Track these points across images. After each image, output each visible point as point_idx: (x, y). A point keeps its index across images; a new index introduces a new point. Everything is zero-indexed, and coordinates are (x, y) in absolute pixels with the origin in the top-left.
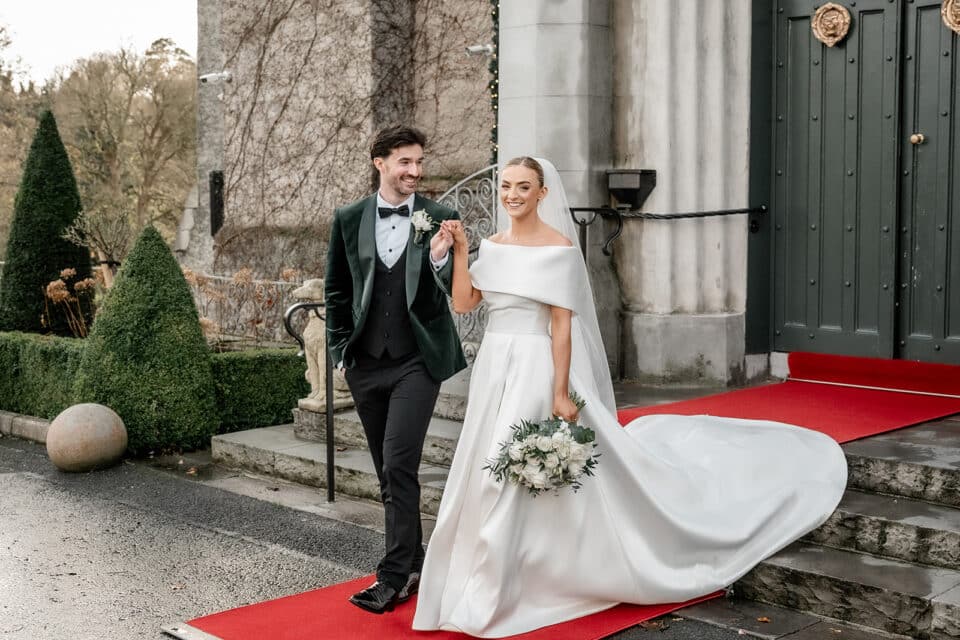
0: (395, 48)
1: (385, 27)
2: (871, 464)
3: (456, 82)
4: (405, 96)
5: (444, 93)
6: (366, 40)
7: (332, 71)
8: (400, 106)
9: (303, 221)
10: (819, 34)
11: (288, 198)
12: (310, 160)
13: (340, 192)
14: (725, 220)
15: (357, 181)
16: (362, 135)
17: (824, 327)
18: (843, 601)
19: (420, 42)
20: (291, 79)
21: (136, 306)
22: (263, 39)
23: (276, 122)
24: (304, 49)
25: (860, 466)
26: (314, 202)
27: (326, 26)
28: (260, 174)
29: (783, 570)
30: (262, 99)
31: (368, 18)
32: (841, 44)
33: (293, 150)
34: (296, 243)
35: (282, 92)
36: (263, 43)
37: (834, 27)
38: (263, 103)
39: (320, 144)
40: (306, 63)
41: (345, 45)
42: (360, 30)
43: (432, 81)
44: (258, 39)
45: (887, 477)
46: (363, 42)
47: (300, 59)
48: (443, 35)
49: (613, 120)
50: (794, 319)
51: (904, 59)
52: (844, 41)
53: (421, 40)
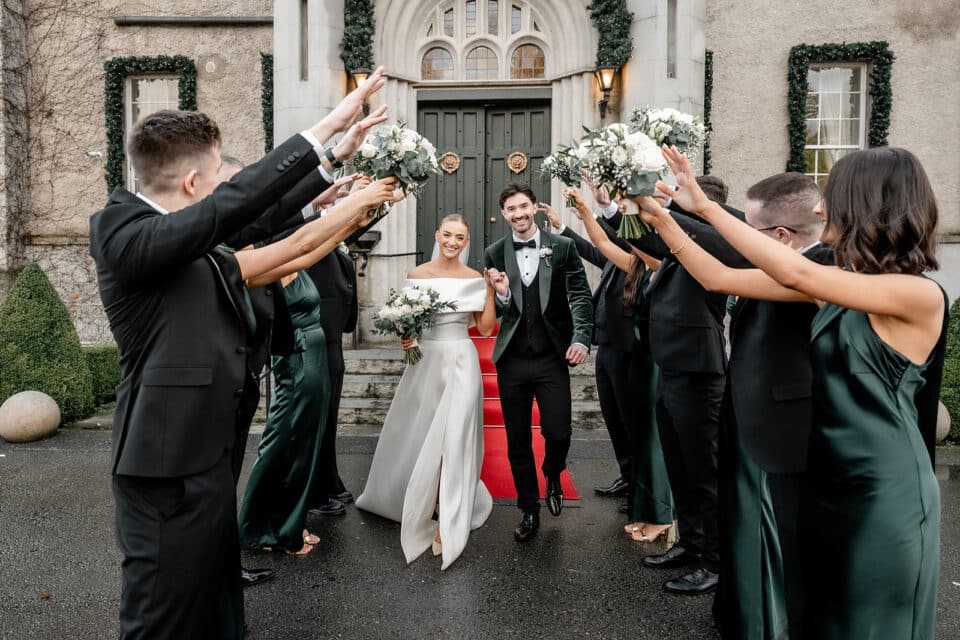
0: (18, 147)
3: (69, 175)
4: (25, 180)
5: (59, 180)
8: (22, 187)
10: (444, 167)
19: (35, 145)
21: (43, 319)
32: (454, 172)
37: (452, 164)
43: (47, 172)
48: (57, 143)
51: (486, 182)
52: (456, 171)
53: (37, 143)
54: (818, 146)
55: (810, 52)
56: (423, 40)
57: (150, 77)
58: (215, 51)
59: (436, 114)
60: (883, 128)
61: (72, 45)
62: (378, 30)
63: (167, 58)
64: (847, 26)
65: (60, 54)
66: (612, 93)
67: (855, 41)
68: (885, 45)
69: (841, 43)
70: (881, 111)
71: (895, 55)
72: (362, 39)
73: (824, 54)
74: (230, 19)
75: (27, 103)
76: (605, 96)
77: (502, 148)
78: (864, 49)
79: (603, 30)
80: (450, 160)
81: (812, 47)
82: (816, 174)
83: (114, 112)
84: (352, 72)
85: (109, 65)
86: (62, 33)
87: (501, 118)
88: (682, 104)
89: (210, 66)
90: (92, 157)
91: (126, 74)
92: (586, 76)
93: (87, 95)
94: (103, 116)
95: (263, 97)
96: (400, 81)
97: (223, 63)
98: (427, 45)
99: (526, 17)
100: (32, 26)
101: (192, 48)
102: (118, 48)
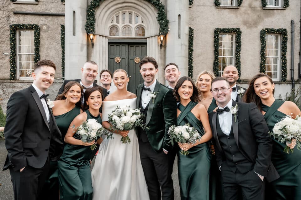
10: (116, 61)
51: (128, 66)
52: (119, 63)
54: (222, 56)
55: (219, 30)
56: (110, 24)
57: (24, 30)
58: (46, 23)
59: (114, 46)
60: (239, 52)
62: (96, 22)
63: (31, 25)
64: (229, 23)
66: (163, 42)
67: (232, 28)
68: (239, 29)
69: (228, 28)
70: (239, 47)
71: (242, 32)
72: (92, 24)
73: (223, 31)
74: (51, 14)
76: (161, 43)
77: (133, 56)
78: (233, 30)
79: (161, 24)
80: (118, 59)
81: (220, 29)
82: (222, 64)
83: (13, 41)
84: (89, 33)
85: (11, 26)
87: (133, 47)
88: (182, 46)
89: (44, 28)
90: (5, 55)
91: (17, 29)
92: (156, 37)
93: (4, 35)
94: (9, 42)
95: (61, 37)
96: (103, 36)
97: (48, 27)
98: (111, 26)
99: (140, 19)
101: (39, 22)
102: (14, 20)
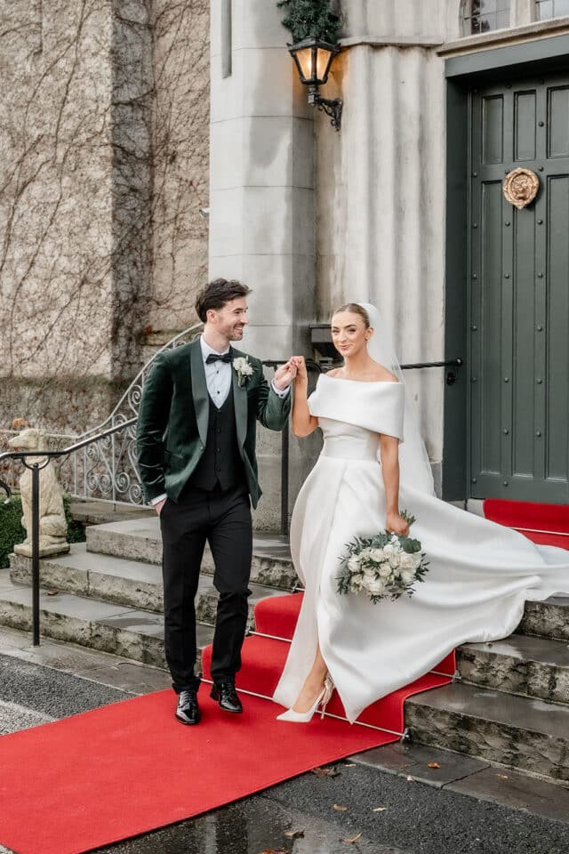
0: (134, 209)
1: (125, 190)
2: (546, 610)
3: (192, 242)
4: (144, 254)
5: (181, 252)
6: (107, 202)
7: (76, 230)
8: (139, 264)
9: (48, 372)
10: (510, 197)
11: (34, 350)
12: (55, 314)
13: (82, 345)
14: (422, 373)
15: (98, 334)
16: (103, 291)
17: (517, 475)
18: (512, 747)
19: (158, 204)
20: (37, 238)
22: (13, 201)
23: (24, 279)
24: (50, 211)
25: (536, 612)
26: (58, 354)
27: (70, 188)
28: (9, 327)
29: (454, 716)
30: (11, 257)
31: (109, 181)
32: (531, 206)
33: (39, 305)
34: (40, 393)
35: (30, 250)
36: (12, 204)
37: (524, 191)
38: (12, 260)
39: (64, 299)
40: (51, 224)
41: (88, 206)
42: (101, 192)
43: (169, 240)
44: (7, 200)
45: (561, 623)
46: (104, 204)
47: (47, 220)
48: (179, 198)
49: (317, 278)
50: (489, 466)
52: (532, 203)
53: (160, 202)
61: (196, 55)
65: (184, 71)
75: (151, 146)
84: (297, 48)
86: (187, 40)
96: (404, 48)
100: (158, 37)
